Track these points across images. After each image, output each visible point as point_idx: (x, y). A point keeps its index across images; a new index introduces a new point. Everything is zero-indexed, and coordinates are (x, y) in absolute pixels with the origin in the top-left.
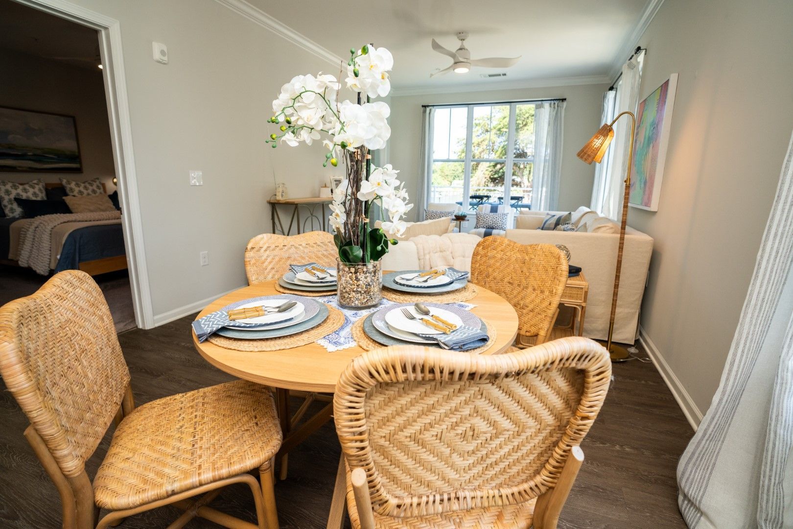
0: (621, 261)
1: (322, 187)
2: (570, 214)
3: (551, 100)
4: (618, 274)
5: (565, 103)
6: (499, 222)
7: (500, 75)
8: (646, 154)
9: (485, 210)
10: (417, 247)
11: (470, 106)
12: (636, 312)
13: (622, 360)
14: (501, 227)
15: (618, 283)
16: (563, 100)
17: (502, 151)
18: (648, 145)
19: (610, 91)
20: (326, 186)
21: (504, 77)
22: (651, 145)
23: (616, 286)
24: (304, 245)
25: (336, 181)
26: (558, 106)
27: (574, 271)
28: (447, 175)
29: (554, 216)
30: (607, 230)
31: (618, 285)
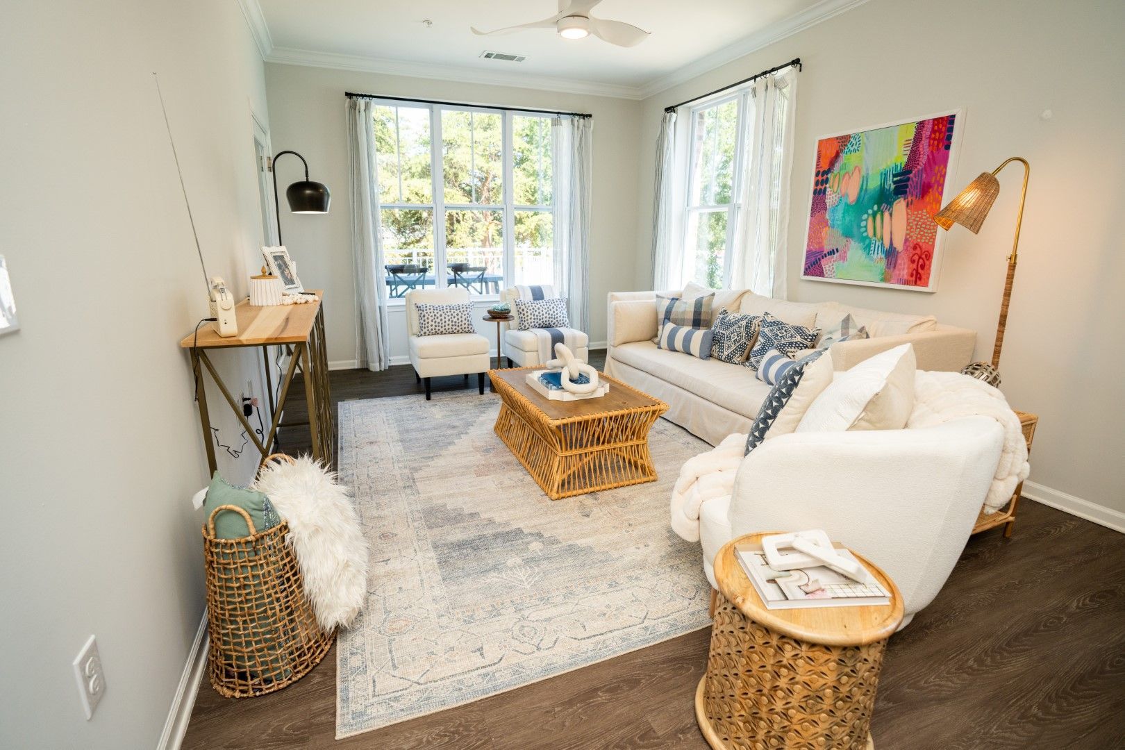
3: (571, 114)
7: (513, 58)
9: (524, 295)
16: (588, 116)
20: (264, 275)
25: (275, 257)
26: (582, 126)
29: (675, 299)
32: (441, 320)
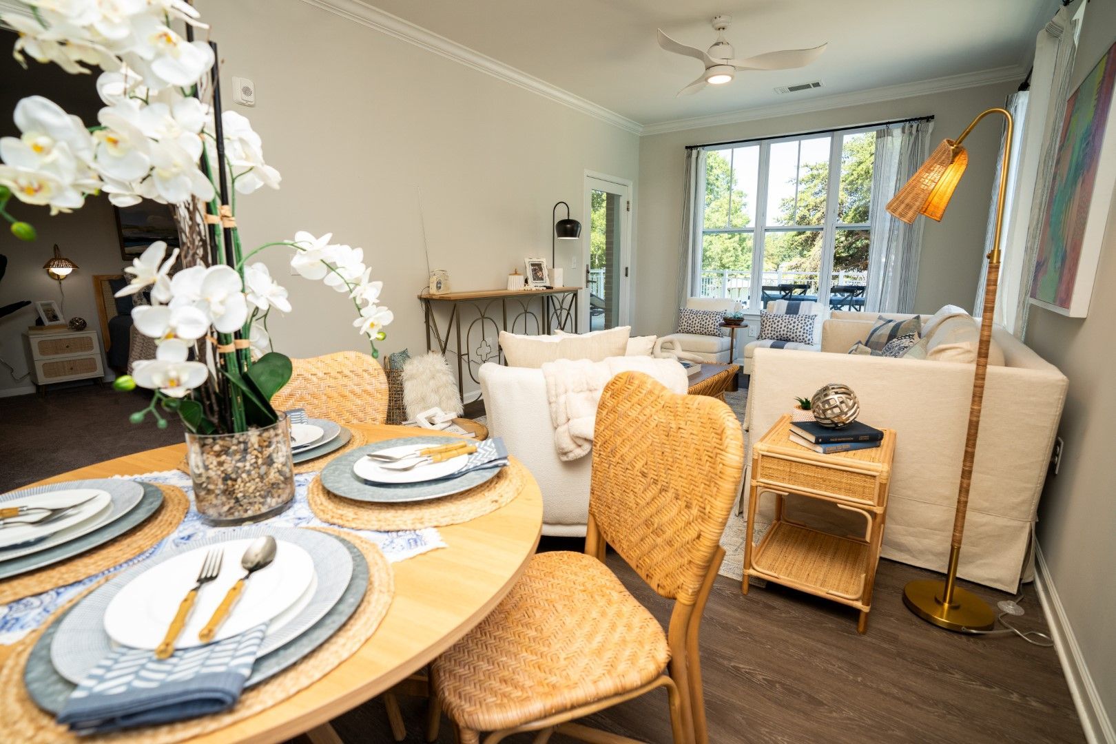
0: (978, 422)
1: (510, 275)
2: (918, 318)
3: (906, 121)
4: (969, 450)
5: (931, 125)
6: (799, 330)
7: (808, 86)
8: (1069, 200)
9: (778, 310)
10: (547, 382)
11: (763, 141)
12: (1022, 527)
13: (974, 631)
14: (801, 337)
15: (971, 467)
16: (929, 119)
17: (855, 215)
18: (1075, 182)
19: (1021, 93)
20: (516, 273)
21: (817, 88)
22: (1081, 179)
23: (967, 474)
24: (321, 375)
25: (533, 265)
26: (917, 131)
27: (866, 438)
28: (772, 255)
29: (890, 321)
30: (959, 354)
31: (970, 472)
32: (706, 323)
